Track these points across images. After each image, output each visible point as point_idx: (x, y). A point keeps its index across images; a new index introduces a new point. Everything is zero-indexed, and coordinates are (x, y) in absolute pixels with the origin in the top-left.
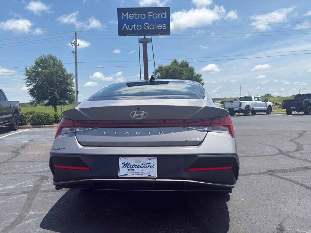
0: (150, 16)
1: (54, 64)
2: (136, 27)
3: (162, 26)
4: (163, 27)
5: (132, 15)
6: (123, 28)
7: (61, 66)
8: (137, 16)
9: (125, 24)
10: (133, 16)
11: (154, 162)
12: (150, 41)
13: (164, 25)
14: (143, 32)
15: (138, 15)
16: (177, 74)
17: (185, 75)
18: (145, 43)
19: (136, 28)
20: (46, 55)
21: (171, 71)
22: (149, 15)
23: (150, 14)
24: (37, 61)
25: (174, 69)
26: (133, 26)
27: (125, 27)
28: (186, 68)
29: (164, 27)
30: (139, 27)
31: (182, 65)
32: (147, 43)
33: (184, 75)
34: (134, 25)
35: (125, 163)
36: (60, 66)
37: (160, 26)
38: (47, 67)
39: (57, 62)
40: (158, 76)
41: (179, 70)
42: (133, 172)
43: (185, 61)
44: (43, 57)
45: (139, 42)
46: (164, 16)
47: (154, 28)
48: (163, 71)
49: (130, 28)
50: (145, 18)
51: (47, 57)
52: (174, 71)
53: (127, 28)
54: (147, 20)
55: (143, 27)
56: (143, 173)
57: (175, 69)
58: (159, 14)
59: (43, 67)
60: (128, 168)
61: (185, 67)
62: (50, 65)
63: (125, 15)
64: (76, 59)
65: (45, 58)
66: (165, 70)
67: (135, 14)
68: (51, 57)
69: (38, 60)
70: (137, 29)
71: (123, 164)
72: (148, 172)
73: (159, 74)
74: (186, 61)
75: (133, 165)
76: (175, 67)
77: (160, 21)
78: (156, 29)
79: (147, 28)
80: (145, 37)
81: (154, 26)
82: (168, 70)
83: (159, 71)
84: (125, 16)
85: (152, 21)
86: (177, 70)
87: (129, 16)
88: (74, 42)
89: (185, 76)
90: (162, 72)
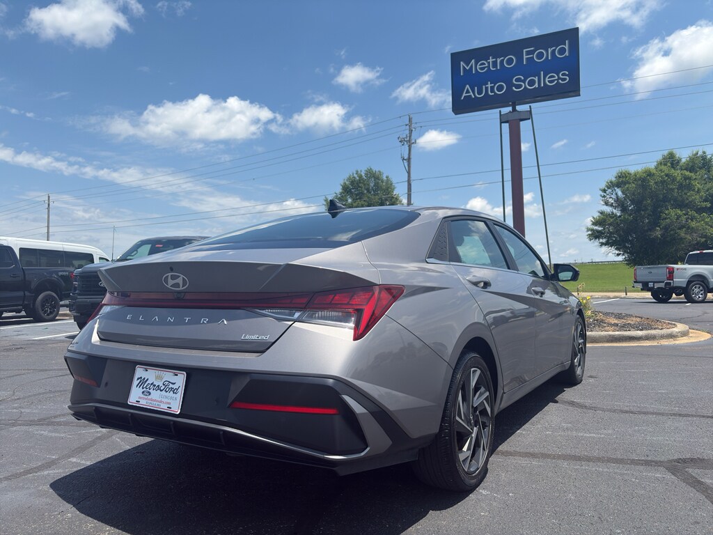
0: (527, 59)
1: (377, 187)
2: (492, 88)
3: (557, 78)
4: (559, 78)
5: (484, 64)
6: (464, 95)
7: (390, 190)
8: (495, 64)
9: (468, 86)
10: (487, 65)
11: (180, 380)
12: (528, 116)
13: (563, 75)
14: (513, 99)
15: (499, 60)
16: (672, 190)
17: (699, 189)
18: (514, 124)
19: (492, 91)
20: (361, 171)
21: (656, 183)
22: (525, 57)
23: (528, 53)
24: (345, 183)
25: (661, 177)
26: (487, 88)
27: (468, 92)
28: (703, 171)
29: (564, 77)
30: (500, 88)
31: (691, 164)
32: (521, 123)
33: (694, 190)
34: (489, 85)
35: (141, 378)
36: (388, 190)
37: (553, 77)
38: (362, 193)
39: (382, 182)
40: (617, 197)
41: (678, 178)
42: (150, 397)
43: (700, 153)
44: (355, 175)
45: (501, 123)
46: (562, 51)
47: (536, 85)
48: (630, 183)
49: (480, 93)
50: (515, 65)
51: (363, 175)
52: (663, 182)
53: (471, 94)
54: (519, 69)
55: (510, 85)
56: (161, 402)
57: (667, 175)
58: (550, 50)
59: (357, 195)
60: (143, 388)
61: (700, 168)
62: (368, 190)
63: (468, 66)
64: (409, 173)
65: (360, 177)
66: (635, 180)
67: (491, 60)
68: (372, 175)
69: (347, 183)
70: (495, 93)
71: (138, 379)
72: (169, 401)
73: (620, 193)
74: (704, 153)
75: (152, 384)
76: (666, 172)
77: (552, 66)
78: (542, 85)
79: (521, 86)
80: (514, 110)
81: (536, 79)
82: (643, 180)
83: (618, 184)
84: (467, 68)
85: (532, 70)
86: (674, 179)
87: (478, 67)
88: (406, 138)
89: (699, 191)
90: (627, 186)
